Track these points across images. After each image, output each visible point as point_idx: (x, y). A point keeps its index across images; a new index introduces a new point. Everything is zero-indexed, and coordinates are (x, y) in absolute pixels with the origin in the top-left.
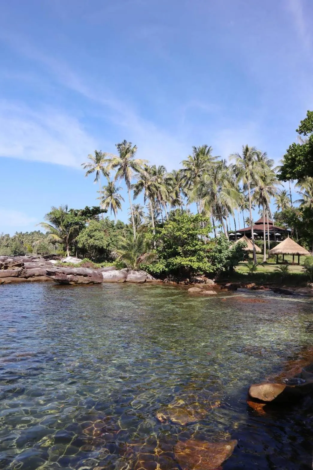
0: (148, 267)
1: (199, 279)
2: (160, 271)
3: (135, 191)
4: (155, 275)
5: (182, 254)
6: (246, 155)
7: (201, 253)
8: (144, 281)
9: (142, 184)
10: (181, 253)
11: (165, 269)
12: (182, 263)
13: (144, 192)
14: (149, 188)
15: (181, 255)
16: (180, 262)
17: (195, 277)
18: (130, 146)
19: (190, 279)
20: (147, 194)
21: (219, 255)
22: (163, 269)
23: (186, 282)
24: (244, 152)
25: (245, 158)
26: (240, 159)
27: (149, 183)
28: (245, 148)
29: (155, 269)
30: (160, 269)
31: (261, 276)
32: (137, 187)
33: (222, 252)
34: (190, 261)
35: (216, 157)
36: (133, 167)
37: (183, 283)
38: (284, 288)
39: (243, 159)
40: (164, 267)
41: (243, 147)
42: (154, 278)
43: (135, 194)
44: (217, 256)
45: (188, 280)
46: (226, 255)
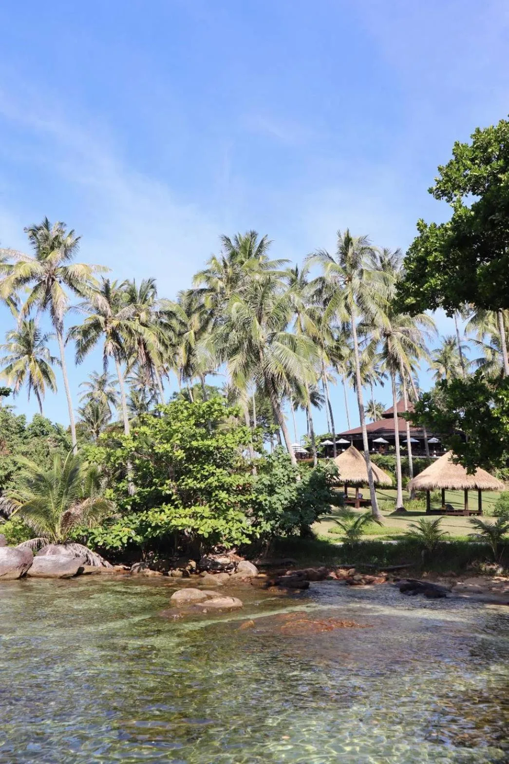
0: (93, 533)
1: (221, 560)
2: (123, 544)
3: (79, 343)
4: (109, 554)
5: (176, 499)
6: (346, 254)
7: (223, 495)
8: (74, 570)
9: (96, 326)
10: (174, 497)
11: (135, 539)
12: (174, 522)
13: (103, 343)
14: (114, 335)
15: (174, 501)
16: (166, 520)
17: (211, 556)
18: (63, 232)
19: (197, 561)
20: (110, 348)
21: (269, 498)
22: (129, 538)
23: (188, 568)
24: (341, 248)
25: (343, 261)
26: (331, 263)
27: (115, 323)
28: (343, 238)
29: (109, 539)
30: (121, 539)
31: (375, 548)
32: (85, 333)
33: (277, 490)
34: (194, 516)
35: (280, 261)
36: (71, 281)
37: (177, 572)
38: (425, 578)
39: (338, 263)
40: (133, 534)
41: (340, 236)
42: (107, 563)
43: (79, 351)
44: (263, 503)
45: (193, 563)
46: (286, 499)
